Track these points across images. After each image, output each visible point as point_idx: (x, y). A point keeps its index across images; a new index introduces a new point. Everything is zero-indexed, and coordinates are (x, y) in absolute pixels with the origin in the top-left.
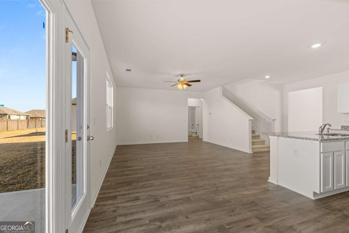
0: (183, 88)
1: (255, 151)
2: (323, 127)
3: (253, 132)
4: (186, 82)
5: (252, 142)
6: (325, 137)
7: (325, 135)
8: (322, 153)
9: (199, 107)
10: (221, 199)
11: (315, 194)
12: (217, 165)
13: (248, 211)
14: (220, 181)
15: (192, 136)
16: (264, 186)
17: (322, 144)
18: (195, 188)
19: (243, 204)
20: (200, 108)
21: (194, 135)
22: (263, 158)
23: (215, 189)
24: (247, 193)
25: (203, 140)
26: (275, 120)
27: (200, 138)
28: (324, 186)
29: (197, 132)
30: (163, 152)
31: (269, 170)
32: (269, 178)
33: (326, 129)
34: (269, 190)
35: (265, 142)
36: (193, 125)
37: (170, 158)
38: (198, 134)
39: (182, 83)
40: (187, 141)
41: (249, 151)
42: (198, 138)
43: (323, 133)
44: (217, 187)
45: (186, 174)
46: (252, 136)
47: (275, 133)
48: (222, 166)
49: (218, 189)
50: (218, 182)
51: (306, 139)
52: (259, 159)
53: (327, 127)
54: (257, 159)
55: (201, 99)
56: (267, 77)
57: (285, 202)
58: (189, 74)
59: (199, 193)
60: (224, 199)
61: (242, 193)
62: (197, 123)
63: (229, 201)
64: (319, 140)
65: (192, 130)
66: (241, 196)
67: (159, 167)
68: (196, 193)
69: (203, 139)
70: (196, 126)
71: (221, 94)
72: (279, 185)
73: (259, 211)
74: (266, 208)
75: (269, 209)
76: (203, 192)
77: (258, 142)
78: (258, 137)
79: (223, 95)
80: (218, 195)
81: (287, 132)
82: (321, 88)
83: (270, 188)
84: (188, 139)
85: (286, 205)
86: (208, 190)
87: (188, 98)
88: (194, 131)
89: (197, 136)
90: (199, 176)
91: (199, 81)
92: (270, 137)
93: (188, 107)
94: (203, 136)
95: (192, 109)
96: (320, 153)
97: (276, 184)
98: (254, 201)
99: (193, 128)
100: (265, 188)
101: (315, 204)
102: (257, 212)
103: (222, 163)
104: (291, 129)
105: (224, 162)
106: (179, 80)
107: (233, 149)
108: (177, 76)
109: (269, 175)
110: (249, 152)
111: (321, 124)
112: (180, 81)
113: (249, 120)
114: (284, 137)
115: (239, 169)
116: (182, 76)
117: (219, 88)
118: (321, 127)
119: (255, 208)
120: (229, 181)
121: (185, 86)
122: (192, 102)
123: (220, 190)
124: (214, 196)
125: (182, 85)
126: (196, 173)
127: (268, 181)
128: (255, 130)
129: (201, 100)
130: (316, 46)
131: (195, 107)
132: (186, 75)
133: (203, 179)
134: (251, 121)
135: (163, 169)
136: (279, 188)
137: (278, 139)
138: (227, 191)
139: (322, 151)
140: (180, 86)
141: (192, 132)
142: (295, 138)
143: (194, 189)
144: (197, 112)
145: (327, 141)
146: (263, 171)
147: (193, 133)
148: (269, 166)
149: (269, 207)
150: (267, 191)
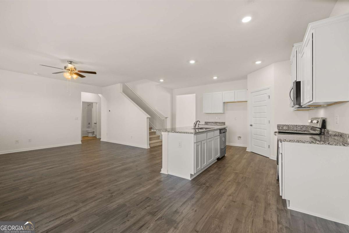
0: (72, 77)
1: (152, 146)
2: (196, 123)
3: (151, 128)
4: (76, 71)
5: (149, 138)
6: (197, 130)
7: (197, 129)
8: (195, 143)
9: (97, 103)
10: (115, 206)
11: (191, 175)
12: (115, 166)
13: (141, 210)
14: (116, 184)
15: (88, 136)
16: (157, 178)
17: (195, 136)
18: (83, 202)
19: (138, 204)
20: (98, 105)
21: (90, 135)
22: (157, 152)
23: (109, 195)
24: (143, 189)
25: (101, 140)
26: (167, 118)
27: (98, 138)
28: (196, 168)
29: (94, 132)
30: (38, 162)
31: (162, 162)
32: (162, 169)
33: (197, 125)
34: (161, 181)
35: (160, 137)
36: (89, 124)
37: (48, 169)
38: (95, 134)
39: (71, 71)
40: (80, 143)
41: (147, 146)
42: (95, 138)
43: (196, 127)
44: (112, 193)
45: (72, 187)
46: (149, 133)
47: (166, 129)
48: (120, 166)
49: (113, 194)
50: (113, 187)
51: (186, 133)
52: (154, 153)
53: (198, 123)
54: (153, 153)
55: (99, 94)
56: (162, 81)
57: (172, 189)
58: (82, 63)
59: (88, 207)
60: (118, 204)
61: (137, 192)
62: (94, 121)
63: (124, 205)
64: (194, 133)
65: (88, 129)
66: (137, 195)
67: (26, 186)
68: (83, 209)
69: (101, 138)
70: (93, 125)
71: (122, 91)
72: (168, 174)
73: (152, 205)
74: (158, 200)
75: (160, 200)
76: (93, 204)
77: (155, 137)
78: (155, 133)
79: (123, 92)
80: (112, 203)
81: (175, 128)
82: (195, 94)
83: (162, 179)
84: (81, 141)
85: (173, 191)
86: (100, 200)
87: (82, 91)
88: (90, 130)
89: (94, 136)
90: (90, 185)
91: (95, 73)
92: (163, 133)
93: (83, 102)
94: (100, 135)
95: (88, 106)
96: (194, 143)
97: (167, 174)
98: (148, 196)
99: (89, 127)
100: (157, 180)
101: (191, 183)
102: (150, 207)
103: (120, 163)
104: (178, 126)
105: (122, 162)
106: (65, 68)
107: (133, 147)
108: (63, 61)
109: (161, 167)
110: (147, 148)
111: (195, 121)
112: (67, 69)
113: (147, 118)
114: (172, 132)
115: (137, 166)
116: (71, 62)
117: (119, 84)
118: (195, 123)
119: (148, 204)
120: (125, 182)
121: (75, 76)
122: (87, 97)
123: (115, 196)
124: (108, 205)
125: (71, 74)
126: (87, 182)
127: (161, 172)
128: (152, 126)
129: (99, 96)
130: (192, 62)
131: (92, 103)
132: (76, 63)
133: (95, 188)
134: (148, 119)
135: (32, 188)
136: (169, 176)
137: (168, 134)
138: (122, 194)
139: (195, 142)
140: (67, 75)
141: (87, 132)
142: (179, 133)
143: (81, 205)
144: (94, 109)
145: (198, 134)
146: (157, 163)
147: (89, 133)
148: (162, 158)
149: (160, 198)
150: (159, 182)
